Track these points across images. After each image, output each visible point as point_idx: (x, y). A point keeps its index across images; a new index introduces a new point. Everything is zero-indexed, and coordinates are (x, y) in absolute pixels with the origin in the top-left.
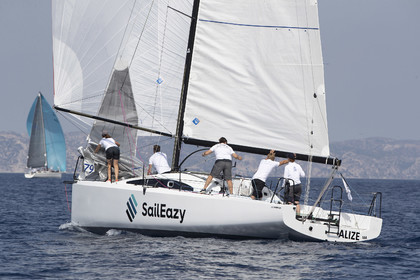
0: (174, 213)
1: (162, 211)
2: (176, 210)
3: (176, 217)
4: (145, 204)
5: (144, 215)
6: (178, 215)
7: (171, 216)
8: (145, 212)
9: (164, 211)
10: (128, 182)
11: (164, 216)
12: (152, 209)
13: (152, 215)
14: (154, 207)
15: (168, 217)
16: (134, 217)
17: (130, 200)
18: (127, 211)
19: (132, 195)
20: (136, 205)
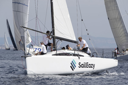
1: (87, 65)
3: (92, 67)
4: (80, 63)
5: (80, 67)
8: (80, 66)
9: (88, 65)
10: (52, 55)
11: (88, 67)
12: (83, 65)
13: (83, 67)
14: (84, 64)
15: (89, 67)
16: (74, 69)
17: (72, 62)
18: (71, 67)
19: (73, 60)
20: (76, 64)
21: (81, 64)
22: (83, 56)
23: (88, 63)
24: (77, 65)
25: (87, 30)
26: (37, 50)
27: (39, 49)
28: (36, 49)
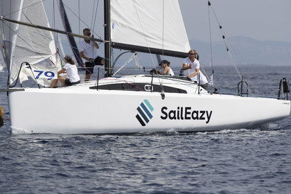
0: (200, 115)
1: (187, 113)
2: (203, 112)
3: (201, 118)
4: (165, 108)
5: (164, 118)
6: (205, 116)
7: (197, 118)
8: (164, 116)
9: (189, 113)
10: (90, 88)
11: (189, 118)
12: (174, 112)
13: (174, 118)
14: (177, 110)
15: (194, 118)
16: (147, 121)
17: (142, 105)
18: (138, 117)
19: (146, 101)
20: (152, 109)
21: (167, 111)
22: (185, 92)
23: (190, 108)
24: (157, 113)
25: (221, 27)
26: (43, 76)
27: (49, 74)
28: (41, 72)
